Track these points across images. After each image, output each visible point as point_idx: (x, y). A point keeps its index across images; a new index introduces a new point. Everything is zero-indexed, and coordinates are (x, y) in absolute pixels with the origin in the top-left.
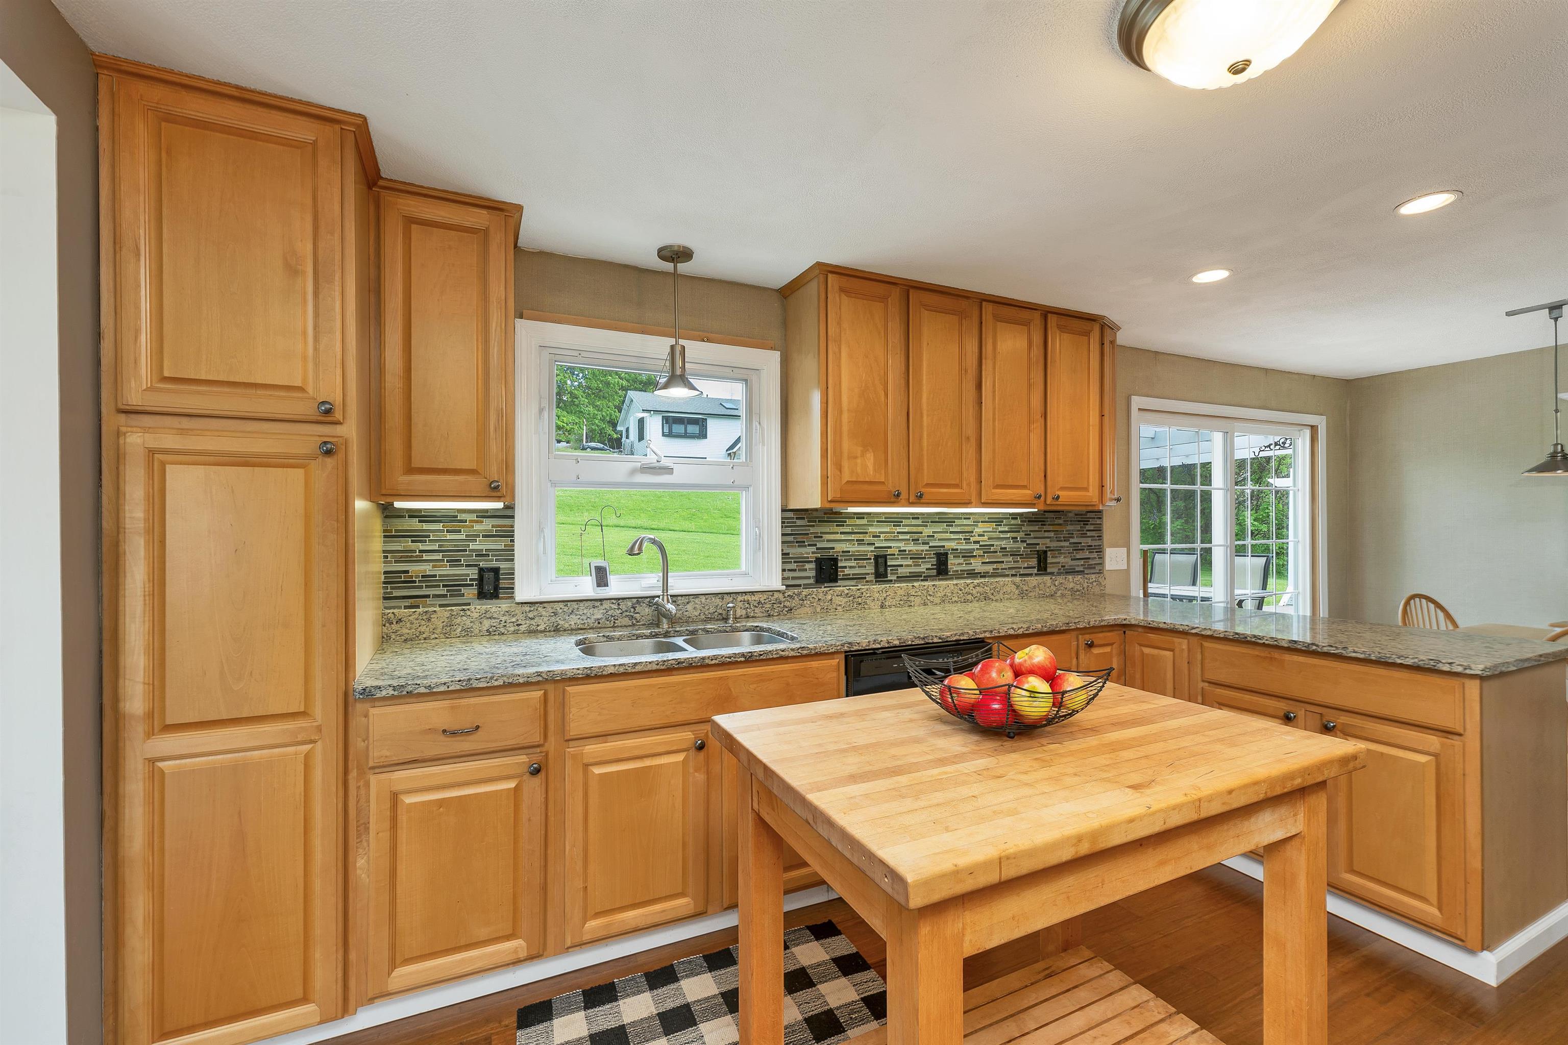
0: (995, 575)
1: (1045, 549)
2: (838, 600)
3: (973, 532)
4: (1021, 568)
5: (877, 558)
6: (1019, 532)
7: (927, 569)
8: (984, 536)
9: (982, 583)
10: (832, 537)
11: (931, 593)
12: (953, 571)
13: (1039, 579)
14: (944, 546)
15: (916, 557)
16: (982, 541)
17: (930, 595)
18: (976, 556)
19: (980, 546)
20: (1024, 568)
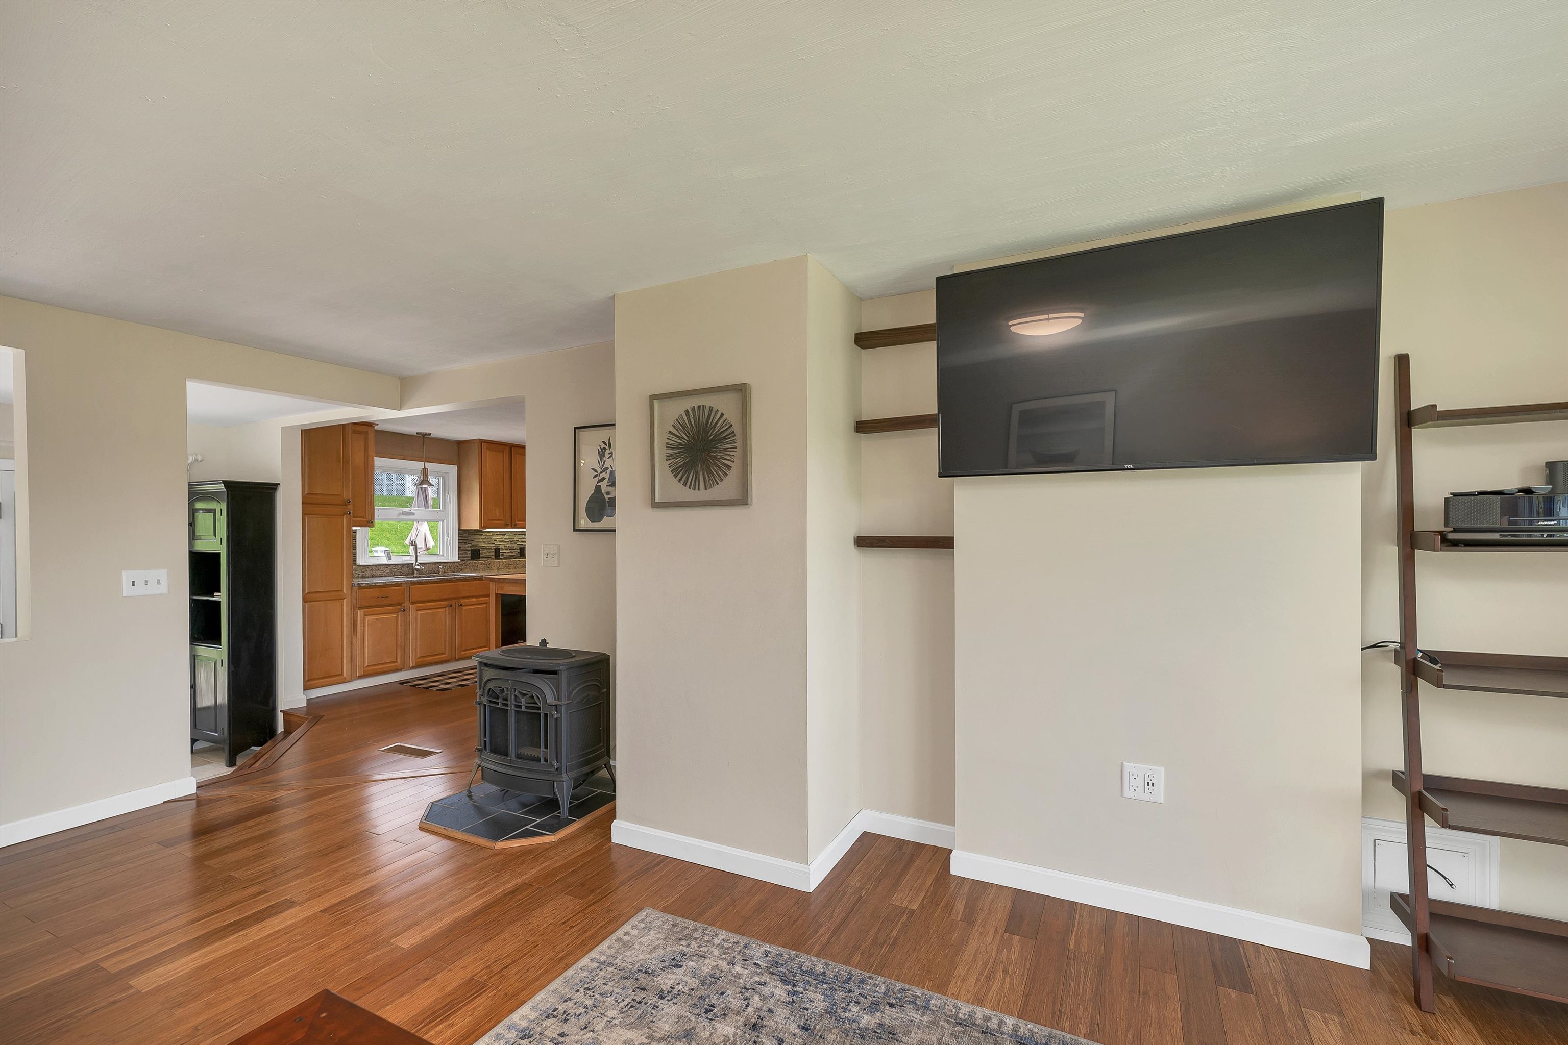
2: (480, 566)
5: (495, 549)
7: (516, 554)
10: (477, 540)
11: (518, 564)
14: (523, 545)
15: (511, 548)
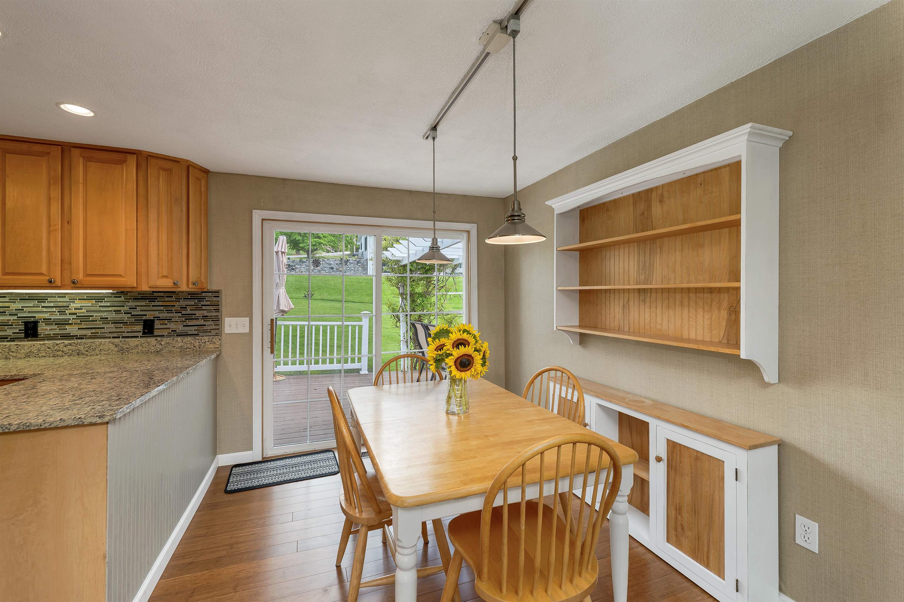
0: (94, 337)
1: (152, 318)
3: (69, 307)
4: (125, 332)
6: (124, 306)
7: (13, 333)
8: (82, 309)
9: (74, 343)
11: (13, 350)
12: (45, 335)
13: (143, 340)
14: (35, 317)
16: (79, 313)
17: (13, 352)
18: (72, 324)
19: (77, 316)
20: (127, 332)
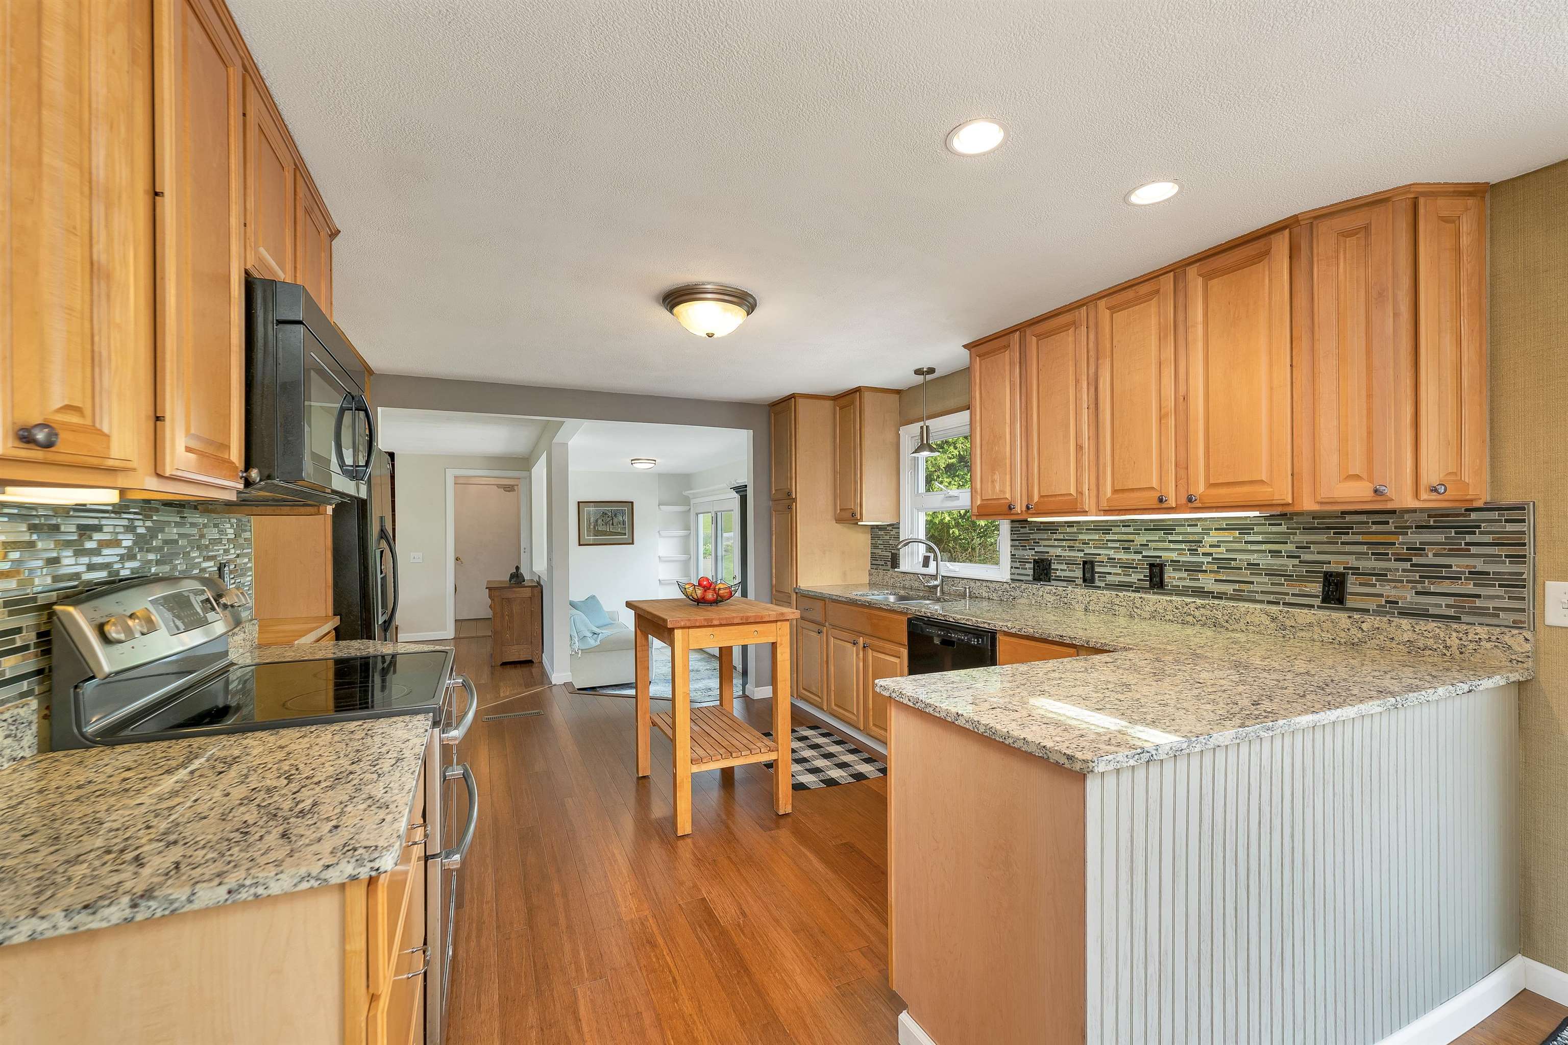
0: (1237, 597)
1: (1342, 570)
3: (1202, 542)
4: (1287, 594)
5: (1085, 563)
6: (1286, 543)
7: (1139, 580)
8: (1219, 546)
9: (1208, 604)
10: (1047, 543)
11: (1138, 606)
12: (1172, 586)
13: (1322, 614)
14: (1160, 557)
15: (1127, 567)
16: (1216, 553)
17: (1137, 608)
18: (1206, 571)
19: (1213, 559)
20: (1293, 595)
